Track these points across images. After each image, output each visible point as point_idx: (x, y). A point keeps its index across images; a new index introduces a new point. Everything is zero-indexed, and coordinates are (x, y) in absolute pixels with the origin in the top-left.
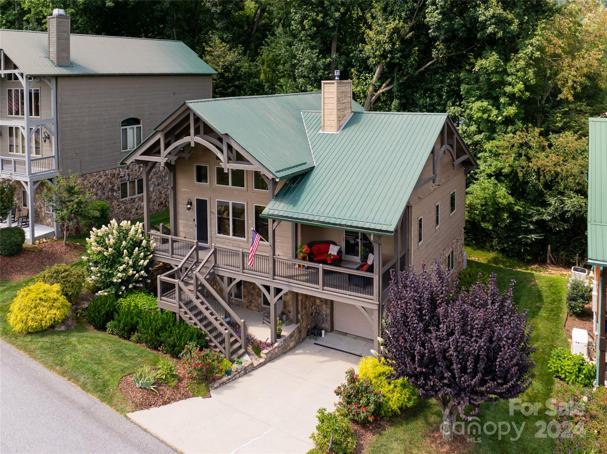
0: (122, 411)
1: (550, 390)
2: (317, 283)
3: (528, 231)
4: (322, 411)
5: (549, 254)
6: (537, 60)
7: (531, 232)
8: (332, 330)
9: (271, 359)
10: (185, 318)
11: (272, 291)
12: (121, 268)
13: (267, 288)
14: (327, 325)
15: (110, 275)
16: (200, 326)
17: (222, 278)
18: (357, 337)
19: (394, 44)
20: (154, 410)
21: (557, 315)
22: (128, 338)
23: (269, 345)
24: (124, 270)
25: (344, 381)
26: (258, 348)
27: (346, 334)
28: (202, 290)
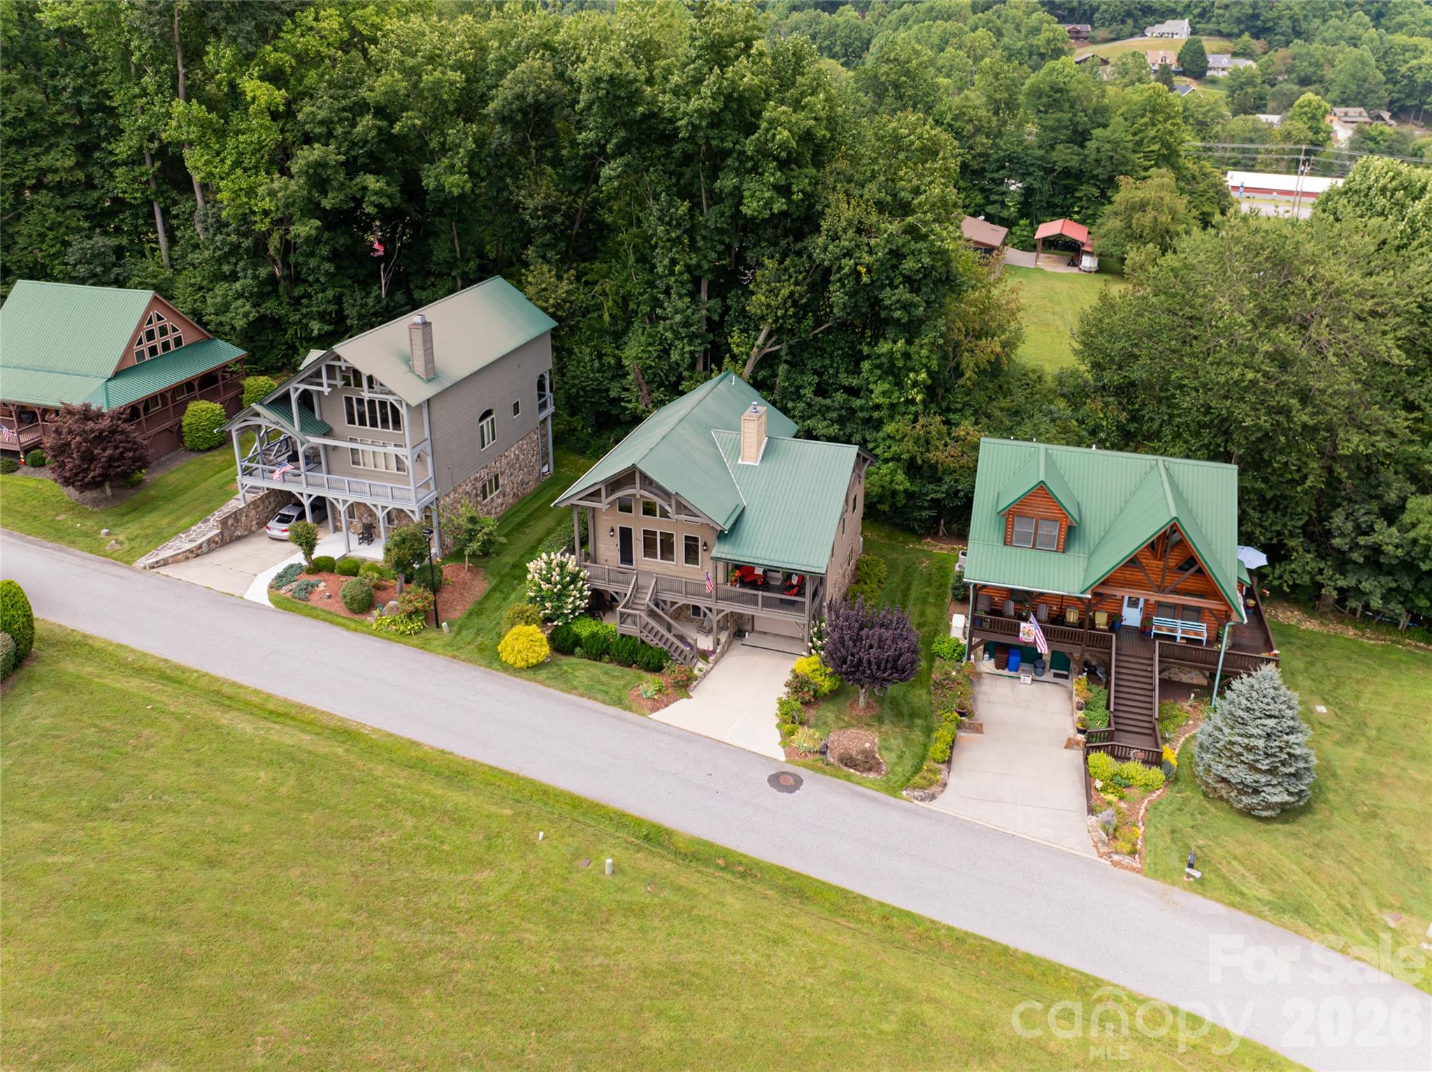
0: (643, 715)
1: (932, 667)
2: (757, 604)
3: (922, 508)
4: (780, 699)
5: (942, 527)
6: (940, 346)
7: (926, 508)
8: (753, 630)
9: (716, 662)
10: (645, 640)
11: (714, 611)
12: (571, 600)
13: (710, 610)
14: (748, 627)
15: (560, 607)
16: (661, 645)
17: (665, 602)
18: (776, 635)
19: (787, 310)
20: (662, 711)
21: (943, 600)
22: (600, 660)
23: (714, 652)
24: (573, 602)
25: (790, 677)
26: (704, 655)
27: (765, 633)
28: (652, 614)
